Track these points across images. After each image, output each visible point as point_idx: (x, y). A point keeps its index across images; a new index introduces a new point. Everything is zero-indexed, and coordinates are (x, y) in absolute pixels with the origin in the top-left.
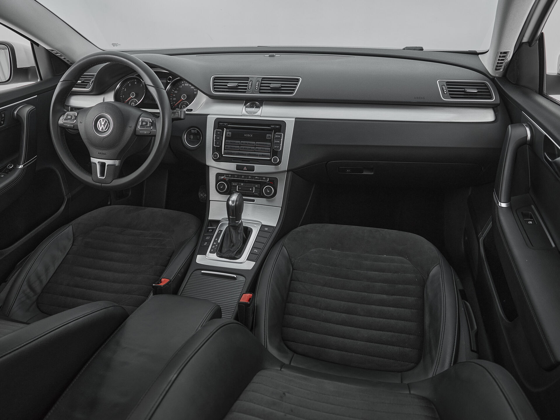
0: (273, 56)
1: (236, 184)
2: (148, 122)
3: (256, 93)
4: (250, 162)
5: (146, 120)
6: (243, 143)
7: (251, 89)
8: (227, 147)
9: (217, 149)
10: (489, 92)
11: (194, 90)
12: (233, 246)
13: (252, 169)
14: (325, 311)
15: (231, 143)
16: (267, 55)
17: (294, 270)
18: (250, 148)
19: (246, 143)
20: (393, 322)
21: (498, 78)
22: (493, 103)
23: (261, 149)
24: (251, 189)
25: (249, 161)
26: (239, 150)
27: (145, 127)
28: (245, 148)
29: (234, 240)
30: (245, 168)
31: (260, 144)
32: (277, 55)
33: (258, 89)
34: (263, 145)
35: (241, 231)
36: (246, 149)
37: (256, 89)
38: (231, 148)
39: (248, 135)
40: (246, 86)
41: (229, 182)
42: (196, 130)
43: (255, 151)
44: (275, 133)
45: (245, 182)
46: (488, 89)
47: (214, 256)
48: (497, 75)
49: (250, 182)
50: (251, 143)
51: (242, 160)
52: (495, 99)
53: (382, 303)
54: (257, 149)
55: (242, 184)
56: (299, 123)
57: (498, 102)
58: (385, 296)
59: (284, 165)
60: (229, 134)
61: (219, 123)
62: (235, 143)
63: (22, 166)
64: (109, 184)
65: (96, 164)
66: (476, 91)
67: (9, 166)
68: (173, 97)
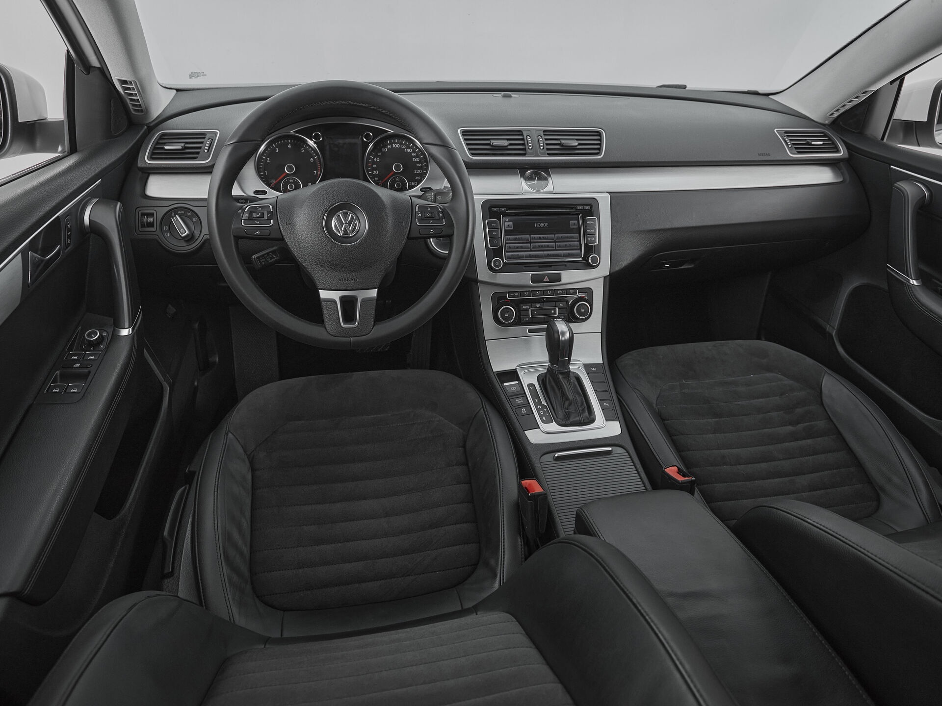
0: (510, 96)
1: (528, 307)
2: (436, 213)
3: (543, 155)
4: (553, 267)
5: (429, 209)
6: (534, 238)
7: (532, 148)
8: (510, 248)
9: (494, 252)
10: (833, 143)
11: (413, 154)
12: (570, 404)
13: (558, 278)
14: (739, 467)
15: (515, 239)
16: (499, 95)
17: (665, 420)
18: (548, 246)
19: (540, 238)
20: (821, 457)
21: (828, 125)
22: (842, 157)
23: (566, 246)
24: (553, 312)
25: (551, 266)
26: (531, 251)
28: (539, 246)
29: (571, 397)
30: (546, 279)
31: (562, 238)
32: (515, 95)
33: (543, 148)
34: (567, 238)
35: (573, 380)
36: (542, 246)
37: (540, 148)
38: (517, 248)
39: (541, 225)
40: (524, 144)
41: (517, 304)
43: (556, 250)
44: (583, 218)
45: (544, 302)
46: (830, 139)
47: (553, 426)
48: (827, 122)
49: (549, 300)
50: (548, 237)
51: (539, 267)
52: (842, 153)
53: (794, 437)
54: (559, 246)
55: (538, 305)
56: (617, 198)
57: (847, 156)
58: (789, 428)
59: (605, 266)
60: (509, 225)
61: (490, 208)
62: (521, 239)
63: (131, 329)
64: (369, 335)
65: (335, 302)
66: (821, 143)
67: (89, 335)
68: (373, 169)
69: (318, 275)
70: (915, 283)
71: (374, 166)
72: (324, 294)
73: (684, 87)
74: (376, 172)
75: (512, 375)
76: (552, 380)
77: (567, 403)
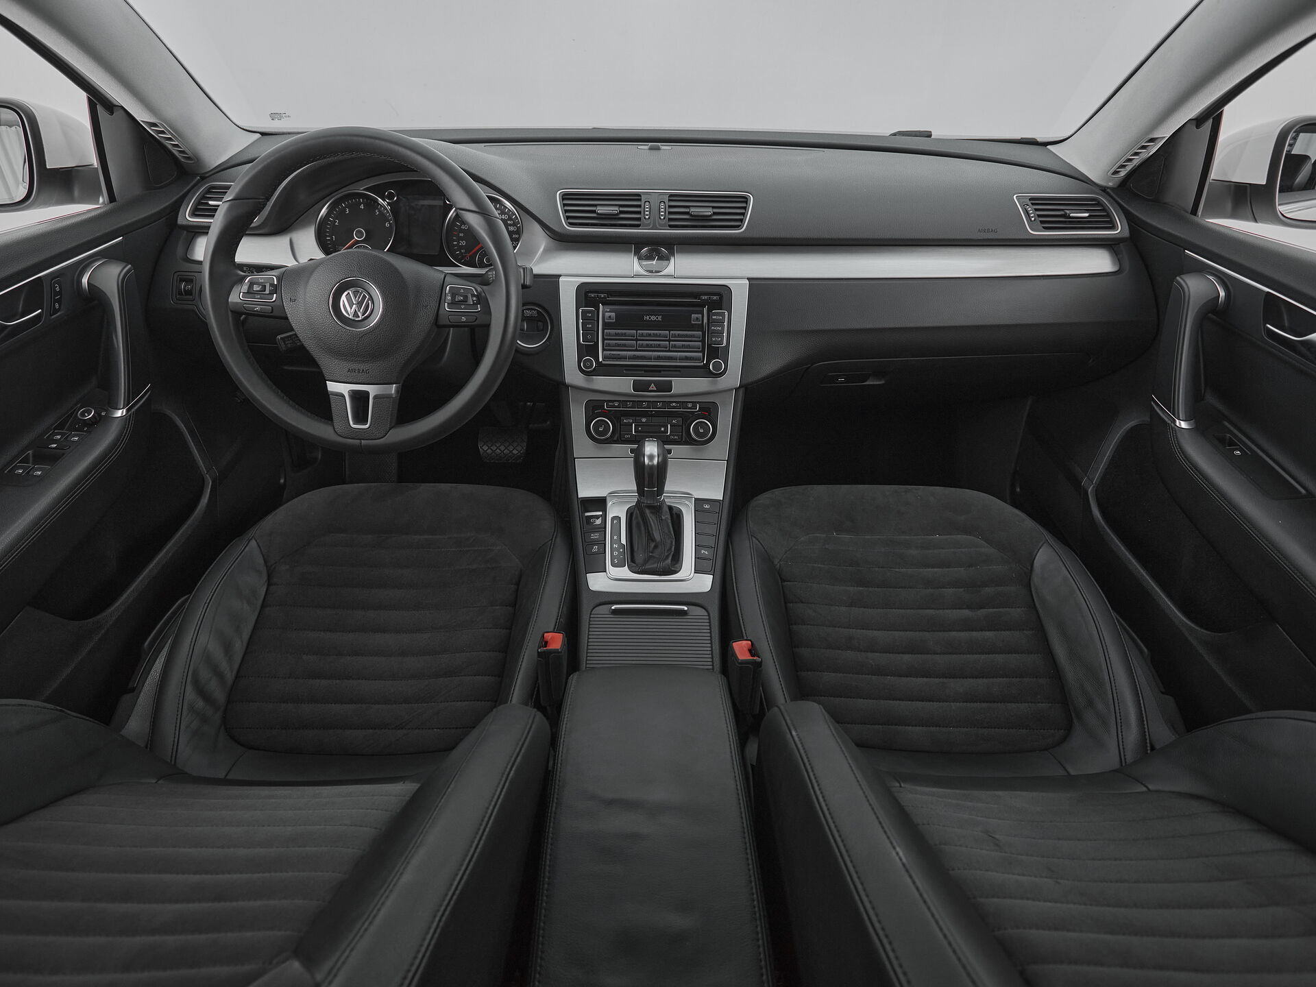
0: (658, 149)
1: (631, 421)
2: (470, 296)
3: (662, 227)
4: (662, 373)
5: (462, 291)
6: (642, 335)
7: (649, 218)
8: (609, 345)
9: (587, 350)
10: (1109, 215)
11: (509, 222)
12: (656, 547)
13: (668, 387)
14: (870, 655)
15: (616, 334)
16: (644, 147)
17: (785, 581)
18: (659, 345)
19: (650, 335)
20: (1000, 658)
21: (1113, 189)
22: (1117, 236)
23: (683, 346)
24: (663, 429)
25: (660, 371)
26: (636, 350)
27: (463, 307)
28: (647, 346)
29: (657, 536)
30: (653, 387)
31: (679, 336)
32: (665, 147)
33: (664, 218)
34: (686, 336)
35: (666, 516)
36: (651, 346)
37: (660, 218)
38: (619, 345)
39: (653, 318)
40: (639, 213)
41: (616, 417)
42: (535, 310)
43: (669, 351)
44: (709, 311)
45: (652, 416)
46: (1104, 210)
47: (625, 572)
48: (1110, 184)
49: (659, 414)
50: (660, 334)
51: (645, 371)
52: (1120, 229)
53: (967, 625)
54: (675, 346)
55: (644, 420)
56: (758, 287)
57: (1126, 234)
58: (966, 613)
59: (733, 376)
60: (610, 317)
61: (586, 293)
62: (625, 335)
63: (125, 410)
64: (382, 440)
65: (343, 396)
66: (1087, 215)
67: (83, 414)
68: (460, 238)
69: (327, 363)
70: (1184, 425)
71: (461, 235)
72: (332, 387)
73: (928, 135)
74: (463, 243)
75: (600, 503)
76: (639, 515)
77: (653, 545)
